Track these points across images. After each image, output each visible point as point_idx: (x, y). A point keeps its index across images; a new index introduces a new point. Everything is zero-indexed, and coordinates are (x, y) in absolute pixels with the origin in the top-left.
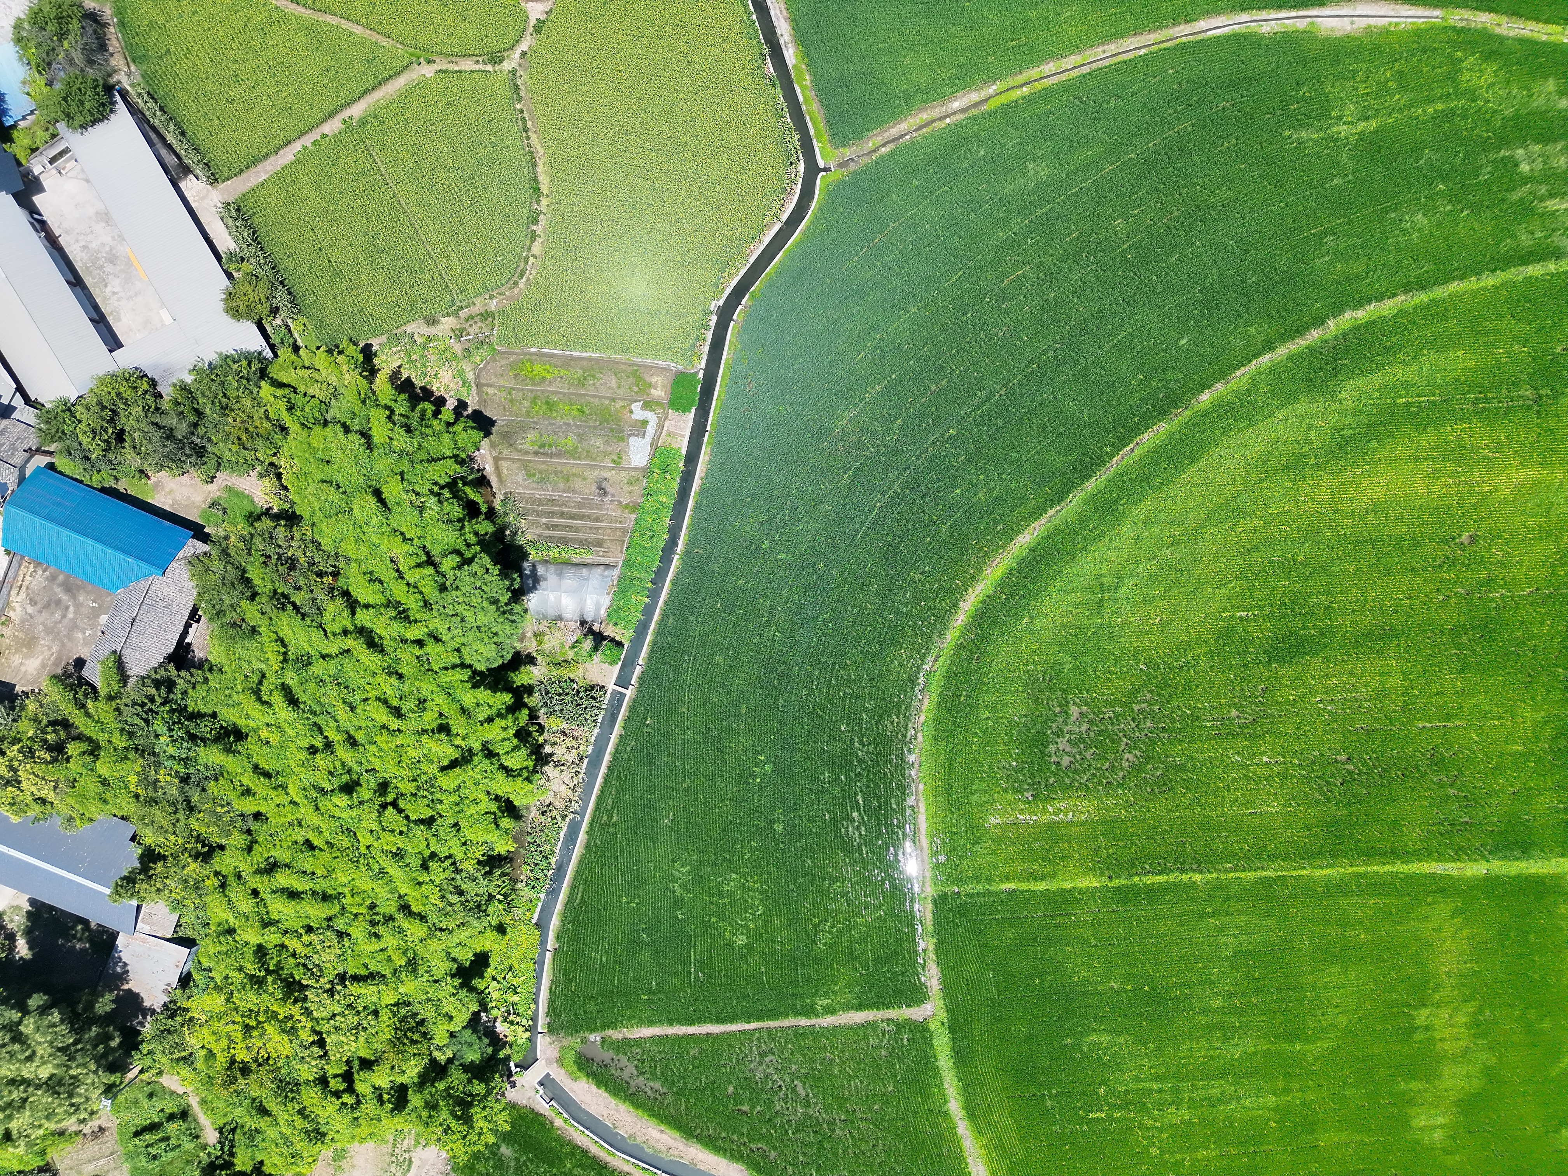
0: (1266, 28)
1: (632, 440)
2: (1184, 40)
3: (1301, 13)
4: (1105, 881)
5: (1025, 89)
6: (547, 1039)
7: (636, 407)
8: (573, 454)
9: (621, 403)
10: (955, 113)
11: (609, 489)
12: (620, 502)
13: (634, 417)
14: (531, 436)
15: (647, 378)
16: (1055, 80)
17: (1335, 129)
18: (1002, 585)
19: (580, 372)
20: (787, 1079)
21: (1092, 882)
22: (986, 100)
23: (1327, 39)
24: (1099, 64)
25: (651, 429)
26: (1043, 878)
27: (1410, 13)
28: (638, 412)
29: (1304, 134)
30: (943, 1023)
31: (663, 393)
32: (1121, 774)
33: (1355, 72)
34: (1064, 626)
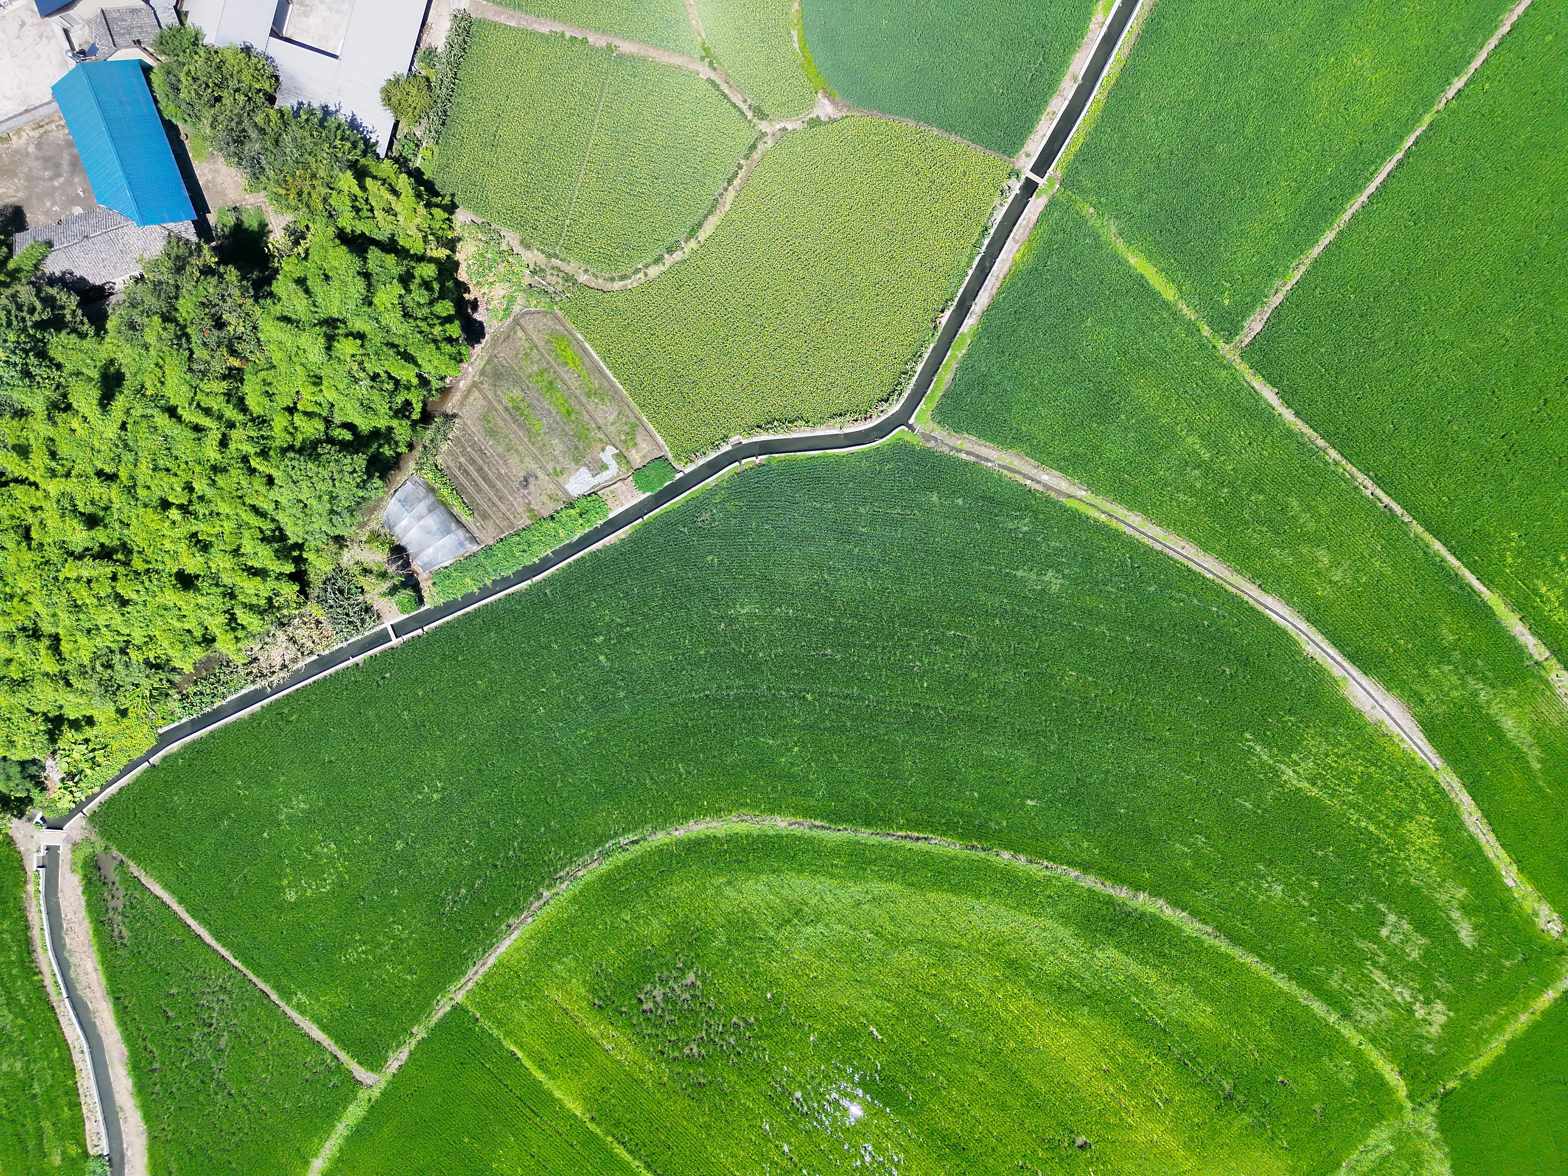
0: (1310, 649)
1: (584, 470)
2: (1246, 598)
3: (1345, 664)
4: (586, 1118)
5: (1103, 516)
6: (84, 823)
7: (610, 450)
8: (532, 435)
9: (603, 437)
10: (1038, 482)
11: (532, 487)
12: (529, 504)
13: (601, 455)
14: (517, 393)
15: (639, 439)
16: (1129, 531)
17: (1283, 767)
18: (732, 839)
19: (597, 386)
20: (222, 1024)
21: (576, 1108)
22: (1070, 496)
23: (1344, 700)
24: (1171, 553)
25: (605, 476)
26: (546, 1071)
27: (1419, 742)
28: (608, 455)
29: (1258, 748)
30: (370, 1100)
31: (639, 460)
32: (676, 1054)
33: (1339, 744)
34: (745, 911)
